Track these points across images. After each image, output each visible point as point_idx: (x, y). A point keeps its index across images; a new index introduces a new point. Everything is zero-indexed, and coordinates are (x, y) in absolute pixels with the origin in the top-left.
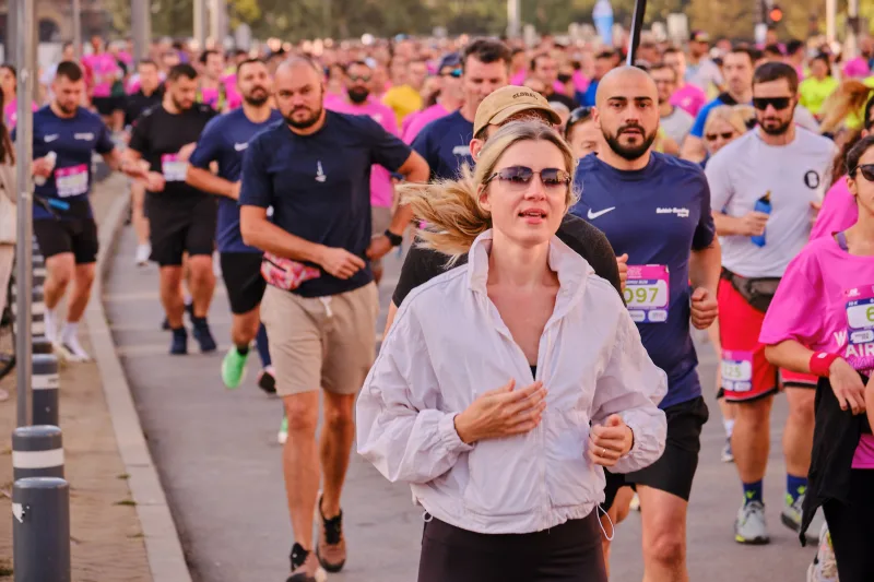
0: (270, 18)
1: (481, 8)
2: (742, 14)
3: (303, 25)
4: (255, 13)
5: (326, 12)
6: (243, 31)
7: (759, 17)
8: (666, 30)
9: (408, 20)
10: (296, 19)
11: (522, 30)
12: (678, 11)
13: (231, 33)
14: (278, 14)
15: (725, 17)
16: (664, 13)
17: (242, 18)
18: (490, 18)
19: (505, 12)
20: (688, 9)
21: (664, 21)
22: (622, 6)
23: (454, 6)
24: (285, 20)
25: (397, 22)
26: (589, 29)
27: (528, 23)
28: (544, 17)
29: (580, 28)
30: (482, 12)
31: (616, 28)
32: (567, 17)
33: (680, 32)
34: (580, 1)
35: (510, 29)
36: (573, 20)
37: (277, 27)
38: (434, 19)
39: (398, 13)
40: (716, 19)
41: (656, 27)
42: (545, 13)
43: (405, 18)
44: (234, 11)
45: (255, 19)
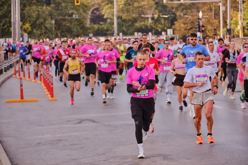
0: (35, 31)
1: (105, 27)
2: (191, 28)
3: (45, 33)
4: (30, 29)
5: (53, 28)
6: (26, 35)
7: (198, 29)
8: (167, 34)
9: (81, 31)
10: (43, 31)
11: (118, 35)
12: (170, 28)
13: (22, 36)
14: (37, 30)
15: (185, 29)
16: (166, 28)
17: (25, 31)
18: (107, 30)
19: (113, 28)
20: (173, 27)
21: (166, 31)
22: (151, 27)
23: (96, 26)
24: (40, 31)
25: (77, 32)
26: (140, 34)
27: (120, 32)
28: (125, 30)
29: (138, 34)
30: (105, 28)
31: (150, 34)
32: (133, 30)
33: (171, 35)
34: (137, 25)
35: (114, 34)
36: (135, 31)
37: (37, 34)
38: (89, 31)
39: (77, 29)
40: (183, 30)
41: (163, 33)
42: (126, 28)
43: (79, 31)
44: (23, 28)
45: (29, 31)
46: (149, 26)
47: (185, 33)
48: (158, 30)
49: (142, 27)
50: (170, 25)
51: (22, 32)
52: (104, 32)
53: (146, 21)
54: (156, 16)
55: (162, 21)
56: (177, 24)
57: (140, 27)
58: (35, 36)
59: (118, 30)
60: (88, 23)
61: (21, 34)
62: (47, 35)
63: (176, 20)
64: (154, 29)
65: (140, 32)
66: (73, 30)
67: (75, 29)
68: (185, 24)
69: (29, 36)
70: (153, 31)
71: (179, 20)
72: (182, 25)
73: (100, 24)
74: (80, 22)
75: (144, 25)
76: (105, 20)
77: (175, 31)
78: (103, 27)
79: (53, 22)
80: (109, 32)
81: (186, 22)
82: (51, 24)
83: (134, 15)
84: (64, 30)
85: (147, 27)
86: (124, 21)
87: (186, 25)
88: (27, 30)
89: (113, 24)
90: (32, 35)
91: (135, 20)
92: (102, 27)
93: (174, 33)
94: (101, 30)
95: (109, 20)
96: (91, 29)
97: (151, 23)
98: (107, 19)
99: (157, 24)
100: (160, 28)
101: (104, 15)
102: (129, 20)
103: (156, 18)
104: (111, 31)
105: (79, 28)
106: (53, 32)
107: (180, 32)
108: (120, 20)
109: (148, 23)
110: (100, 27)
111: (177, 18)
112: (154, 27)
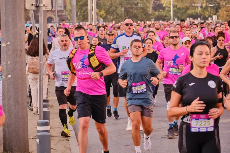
0: (108, 16)
3: (117, 18)
4: (105, 15)
5: (123, 15)
6: (101, 20)
8: (212, 19)
9: (144, 17)
10: (115, 17)
11: (174, 20)
12: (215, 14)
13: (98, 20)
14: (110, 16)
15: (227, 16)
16: (212, 15)
17: (101, 16)
18: (166, 16)
19: (170, 15)
20: (218, 14)
21: (212, 17)
22: (200, 13)
23: (157, 13)
24: (112, 17)
25: (141, 18)
26: (191, 19)
27: (176, 18)
28: (180, 16)
29: (189, 19)
30: (164, 15)
31: (199, 19)
32: (186, 16)
33: (215, 20)
34: (190, 12)
35: (171, 19)
36: (188, 17)
37: (110, 19)
38: (151, 17)
39: (141, 15)
40: (225, 16)
41: (210, 18)
42: (180, 15)
43: (143, 16)
44: (99, 14)
45: (104, 17)
46: (198, 13)
47: (226, 19)
48: (206, 16)
49: (193, 13)
50: (215, 12)
51: (98, 17)
52: (163, 17)
53: (196, 9)
54: (204, 5)
55: (209, 9)
56: (220, 12)
57: (192, 14)
58: (108, 20)
59: (174, 16)
60: (150, 11)
61: (97, 19)
62: (118, 20)
63: (220, 8)
64: (202, 15)
65: (191, 18)
66: (138, 16)
67: (140, 15)
68: (227, 11)
69: (104, 20)
70: (202, 17)
71: (222, 8)
72: (225, 12)
73: (160, 11)
74: (144, 10)
75: (194, 12)
76: (164, 8)
77: (219, 17)
78: (163, 14)
79: (123, 9)
80: (167, 18)
81: (228, 10)
82: (121, 11)
83: (186, 4)
84: (131, 16)
85: (197, 13)
86: (179, 9)
87: (228, 13)
88: (102, 16)
89: (170, 11)
90: (106, 20)
91: (187, 9)
92: (161, 14)
93: (218, 19)
94: (161, 16)
95: (167, 9)
96: (153, 15)
97: (200, 10)
98: (165, 7)
99: (205, 11)
100: (207, 14)
101: (163, 5)
102: (183, 8)
103: (204, 7)
104: (168, 17)
105: (143, 14)
106: (123, 17)
107: (223, 18)
108: (175, 9)
109: (198, 11)
110: (160, 13)
111: (221, 7)
112: (202, 13)
